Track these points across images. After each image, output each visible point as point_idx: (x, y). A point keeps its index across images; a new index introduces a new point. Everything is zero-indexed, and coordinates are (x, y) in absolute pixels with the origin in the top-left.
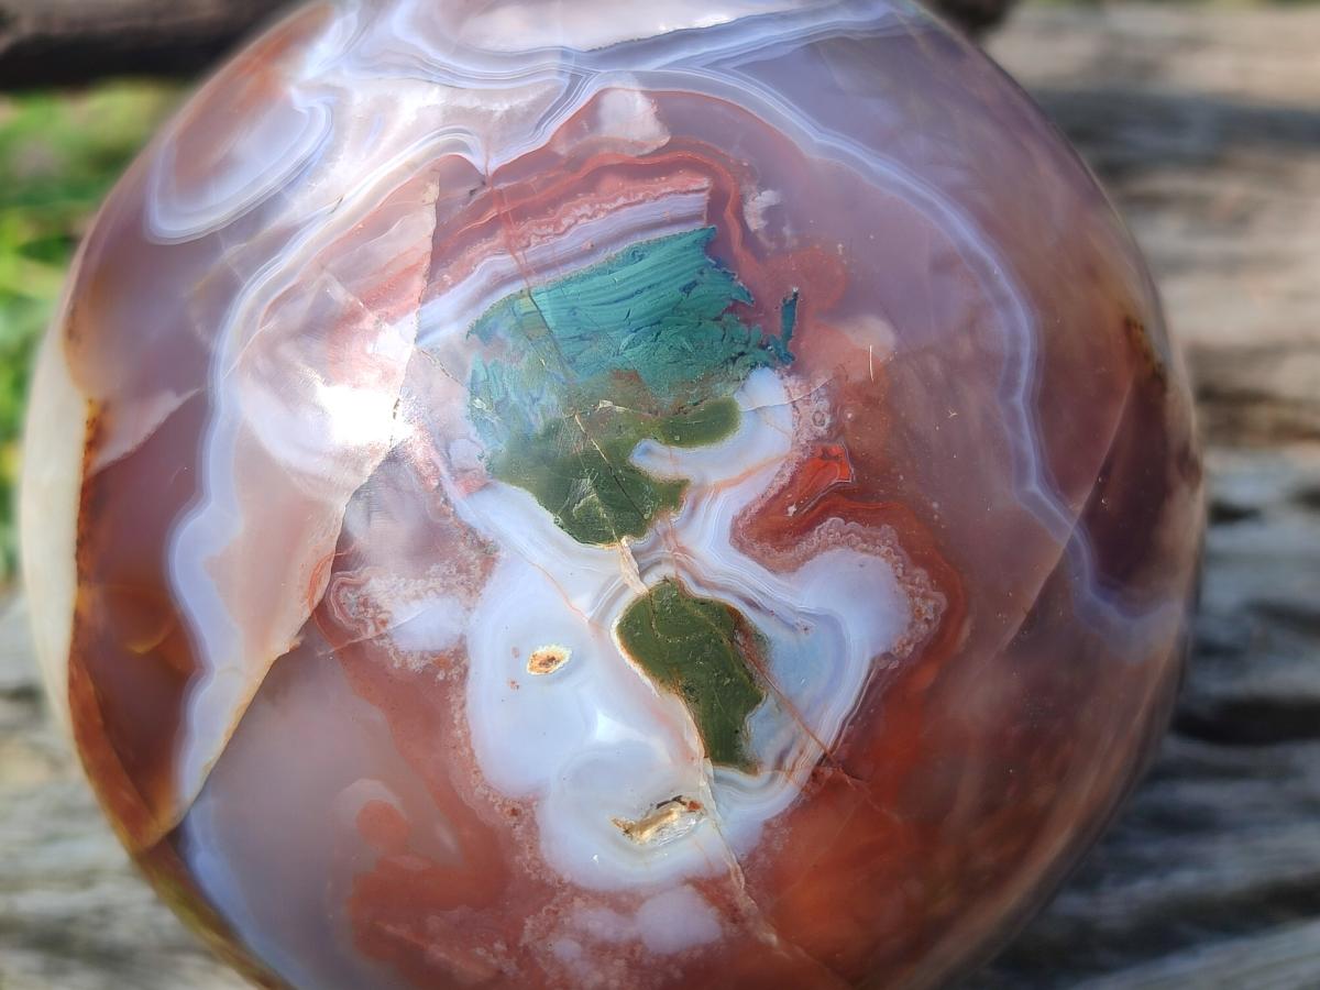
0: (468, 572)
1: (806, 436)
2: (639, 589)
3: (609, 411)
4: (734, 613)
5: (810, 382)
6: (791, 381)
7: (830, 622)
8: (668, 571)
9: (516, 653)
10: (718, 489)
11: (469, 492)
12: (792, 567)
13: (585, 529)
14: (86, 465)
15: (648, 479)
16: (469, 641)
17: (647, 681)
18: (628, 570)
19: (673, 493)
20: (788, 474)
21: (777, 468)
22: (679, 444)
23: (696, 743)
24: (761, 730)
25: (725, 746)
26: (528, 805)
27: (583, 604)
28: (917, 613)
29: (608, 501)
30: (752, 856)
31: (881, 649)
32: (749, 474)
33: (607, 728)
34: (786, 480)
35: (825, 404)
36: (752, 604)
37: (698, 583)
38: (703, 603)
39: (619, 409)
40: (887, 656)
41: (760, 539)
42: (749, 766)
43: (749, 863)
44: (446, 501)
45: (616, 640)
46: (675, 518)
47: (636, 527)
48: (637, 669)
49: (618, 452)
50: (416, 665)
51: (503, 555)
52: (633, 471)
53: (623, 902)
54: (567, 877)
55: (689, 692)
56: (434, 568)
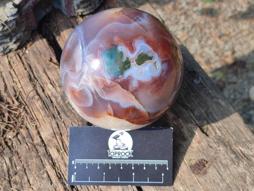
0: (131, 78)
1: (124, 45)
2: (135, 63)
3: (119, 63)
4: (139, 55)
5: (119, 44)
6: (119, 46)
7: (141, 46)
8: (134, 60)
9: (139, 75)
10: (128, 54)
11: (124, 77)
12: (136, 49)
13: (129, 67)
14: (112, 116)
15: (126, 60)
16: (137, 80)
17: (144, 64)
18: (134, 64)
19: (127, 58)
20: (127, 48)
22: (123, 57)
23: (150, 61)
24: (150, 55)
25: (151, 58)
26: (152, 77)
27: (136, 69)
28: (142, 39)
29: (127, 64)
30: (161, 58)
31: (144, 42)
32: (127, 51)
33: (147, 68)
35: (121, 43)
36: (138, 53)
37: (136, 58)
38: (138, 57)
40: (145, 42)
41: (133, 51)
42: (153, 57)
43: (161, 59)
45: (140, 66)
46: (130, 58)
47: (130, 62)
48: (142, 65)
49: (123, 63)
50: (138, 85)
51: (130, 75)
52: (125, 62)
53: (163, 71)
54: (160, 75)
55: (145, 61)
56: (130, 81)
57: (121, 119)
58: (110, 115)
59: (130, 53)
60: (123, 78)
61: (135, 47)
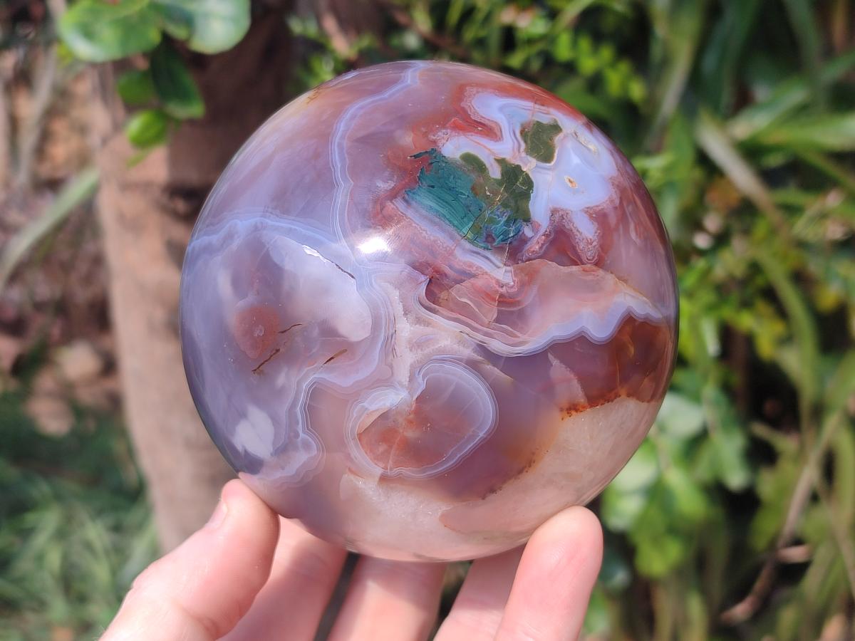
0: (562, 215)
1: (454, 134)
2: (533, 160)
3: (489, 191)
4: (520, 133)
5: (435, 142)
6: (440, 145)
7: (501, 110)
8: (523, 154)
9: (574, 192)
10: (489, 150)
11: (539, 226)
12: (495, 123)
13: (529, 183)
14: (584, 408)
15: (502, 170)
16: (580, 209)
17: (557, 151)
18: (532, 166)
19: (501, 162)
20: (470, 134)
21: (470, 137)
22: (485, 165)
23: (561, 135)
24: (544, 120)
25: (556, 128)
26: (608, 181)
27: (549, 176)
28: (478, 92)
29: (517, 180)
32: (479, 144)
33: (576, 160)
34: (473, 134)
35: (440, 134)
36: (514, 130)
37: (520, 146)
38: (525, 142)
39: (487, 188)
41: (495, 134)
42: (555, 121)
44: (546, 231)
45: (553, 163)
46: (507, 158)
47: (518, 167)
48: (556, 154)
49: (500, 182)
50: (596, 224)
51: (551, 206)
52: (502, 175)
53: (610, 153)
54: (616, 168)
55: (551, 139)
56: (568, 228)
57: (612, 401)
58: (577, 410)
59: (492, 142)
60: (542, 231)
61: (488, 120)
